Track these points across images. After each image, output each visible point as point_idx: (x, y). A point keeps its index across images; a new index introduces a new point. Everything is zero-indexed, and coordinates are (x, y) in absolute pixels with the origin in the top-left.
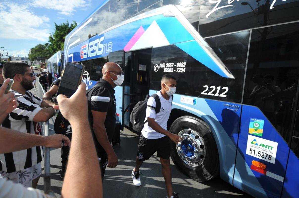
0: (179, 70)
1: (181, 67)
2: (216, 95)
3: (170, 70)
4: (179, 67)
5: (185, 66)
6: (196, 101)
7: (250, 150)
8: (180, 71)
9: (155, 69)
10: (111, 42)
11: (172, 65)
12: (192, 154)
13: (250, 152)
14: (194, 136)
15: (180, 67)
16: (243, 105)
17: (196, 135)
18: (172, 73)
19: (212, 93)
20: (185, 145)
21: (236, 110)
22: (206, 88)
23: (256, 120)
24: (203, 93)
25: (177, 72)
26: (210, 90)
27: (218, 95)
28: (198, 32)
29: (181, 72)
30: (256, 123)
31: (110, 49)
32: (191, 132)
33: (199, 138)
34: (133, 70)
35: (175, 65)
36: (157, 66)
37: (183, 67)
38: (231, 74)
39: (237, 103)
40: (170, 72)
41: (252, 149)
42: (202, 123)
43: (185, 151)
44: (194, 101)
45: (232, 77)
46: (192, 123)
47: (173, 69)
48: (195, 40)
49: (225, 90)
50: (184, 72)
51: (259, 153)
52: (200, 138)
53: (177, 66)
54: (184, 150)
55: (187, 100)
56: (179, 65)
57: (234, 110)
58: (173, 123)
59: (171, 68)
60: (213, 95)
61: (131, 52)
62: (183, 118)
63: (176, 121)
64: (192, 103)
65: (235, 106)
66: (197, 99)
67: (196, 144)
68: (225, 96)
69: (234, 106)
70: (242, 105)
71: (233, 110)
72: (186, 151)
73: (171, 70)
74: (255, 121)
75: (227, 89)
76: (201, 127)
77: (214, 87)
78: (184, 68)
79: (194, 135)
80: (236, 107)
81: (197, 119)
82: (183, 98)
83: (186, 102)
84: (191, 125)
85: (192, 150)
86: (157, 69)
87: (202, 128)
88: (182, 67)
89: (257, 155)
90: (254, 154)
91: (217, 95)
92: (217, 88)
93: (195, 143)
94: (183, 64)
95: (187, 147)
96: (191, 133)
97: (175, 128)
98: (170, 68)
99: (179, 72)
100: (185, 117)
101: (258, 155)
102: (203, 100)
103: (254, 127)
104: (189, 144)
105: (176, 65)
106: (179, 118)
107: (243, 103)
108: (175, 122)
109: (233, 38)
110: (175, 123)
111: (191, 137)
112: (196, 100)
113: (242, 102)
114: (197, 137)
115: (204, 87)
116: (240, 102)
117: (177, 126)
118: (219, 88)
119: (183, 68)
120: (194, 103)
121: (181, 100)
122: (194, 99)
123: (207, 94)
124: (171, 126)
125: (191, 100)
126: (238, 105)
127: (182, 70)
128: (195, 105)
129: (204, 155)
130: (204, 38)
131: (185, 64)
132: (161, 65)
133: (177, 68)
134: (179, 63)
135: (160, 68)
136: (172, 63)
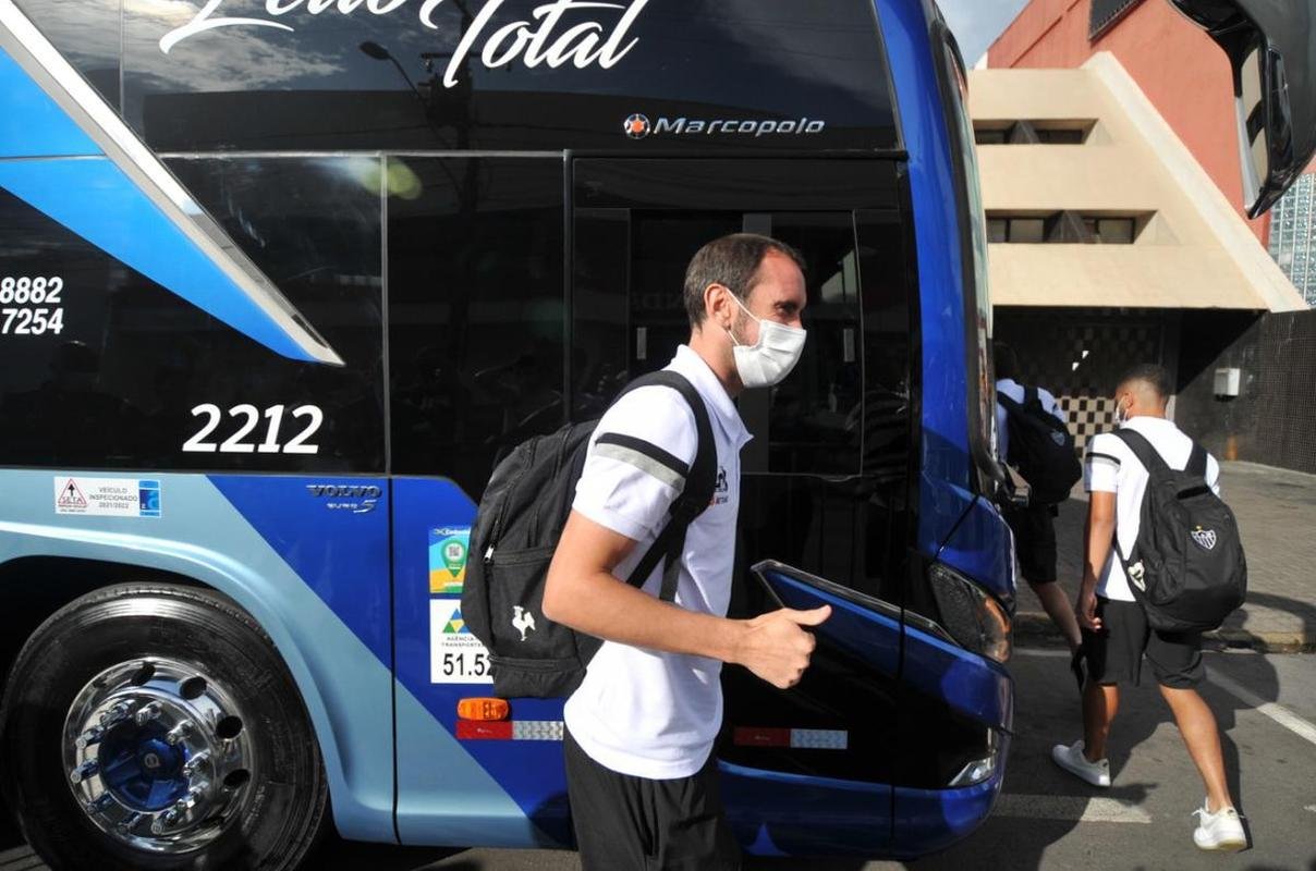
0: (16, 321)
1: (30, 305)
2: (262, 448)
4: (14, 305)
5: (58, 300)
6: (156, 495)
7: (443, 662)
8: (29, 326)
12: (175, 789)
13: (445, 672)
14: (176, 688)
15: (19, 300)
16: (394, 477)
17: (187, 678)
19: (243, 441)
20: (126, 757)
21: (366, 507)
22: (205, 417)
23: (451, 532)
24: (192, 445)
25: (6, 330)
26: (229, 426)
27: (278, 446)
29: (37, 332)
30: (452, 545)
32: (154, 670)
33: (205, 687)
37: (43, 305)
38: (325, 343)
39: (370, 474)
41: (450, 655)
43: (128, 789)
44: (145, 497)
45: (328, 356)
46: (153, 620)
48: (105, 155)
49: (307, 419)
50: (57, 332)
51: (477, 663)
52: (213, 686)
54: (121, 784)
55: (98, 497)
56: (15, 289)
57: (359, 508)
60: (249, 448)
62: (91, 605)
63: (44, 632)
64: (134, 509)
65: (363, 487)
66: (162, 480)
67: (190, 724)
68: (313, 449)
69: (359, 489)
70: (390, 481)
71: (354, 506)
72: (139, 784)
74: (449, 536)
75: (317, 414)
77: (251, 411)
78: (52, 308)
79: (174, 680)
80: (365, 490)
82: (71, 488)
83: (93, 509)
84: (147, 630)
85: (173, 769)
87: (213, 634)
88: (36, 301)
89: (473, 673)
90: (462, 673)
91: (270, 446)
92: (267, 415)
93: (184, 726)
94: (43, 286)
95: (137, 763)
96: (156, 674)
97: (43, 673)
99: (20, 330)
100: (100, 598)
101: (476, 672)
102: (199, 482)
103: (447, 562)
104: (154, 741)
106: (62, 612)
107: (394, 471)
108: (36, 639)
110: (41, 647)
111: (162, 694)
112: (159, 489)
113: (388, 465)
114: (192, 689)
115: (196, 411)
116: (381, 469)
117: (58, 661)
118: (276, 413)
119: (45, 311)
120: (147, 508)
121: (57, 497)
122: (142, 484)
123: (218, 447)
124: (14, 669)
125: (125, 490)
126: (372, 483)
127: (43, 320)
128: (152, 514)
129: (245, 767)
130: (161, 156)
131: (55, 284)
133: (6, 311)
134: (16, 280)
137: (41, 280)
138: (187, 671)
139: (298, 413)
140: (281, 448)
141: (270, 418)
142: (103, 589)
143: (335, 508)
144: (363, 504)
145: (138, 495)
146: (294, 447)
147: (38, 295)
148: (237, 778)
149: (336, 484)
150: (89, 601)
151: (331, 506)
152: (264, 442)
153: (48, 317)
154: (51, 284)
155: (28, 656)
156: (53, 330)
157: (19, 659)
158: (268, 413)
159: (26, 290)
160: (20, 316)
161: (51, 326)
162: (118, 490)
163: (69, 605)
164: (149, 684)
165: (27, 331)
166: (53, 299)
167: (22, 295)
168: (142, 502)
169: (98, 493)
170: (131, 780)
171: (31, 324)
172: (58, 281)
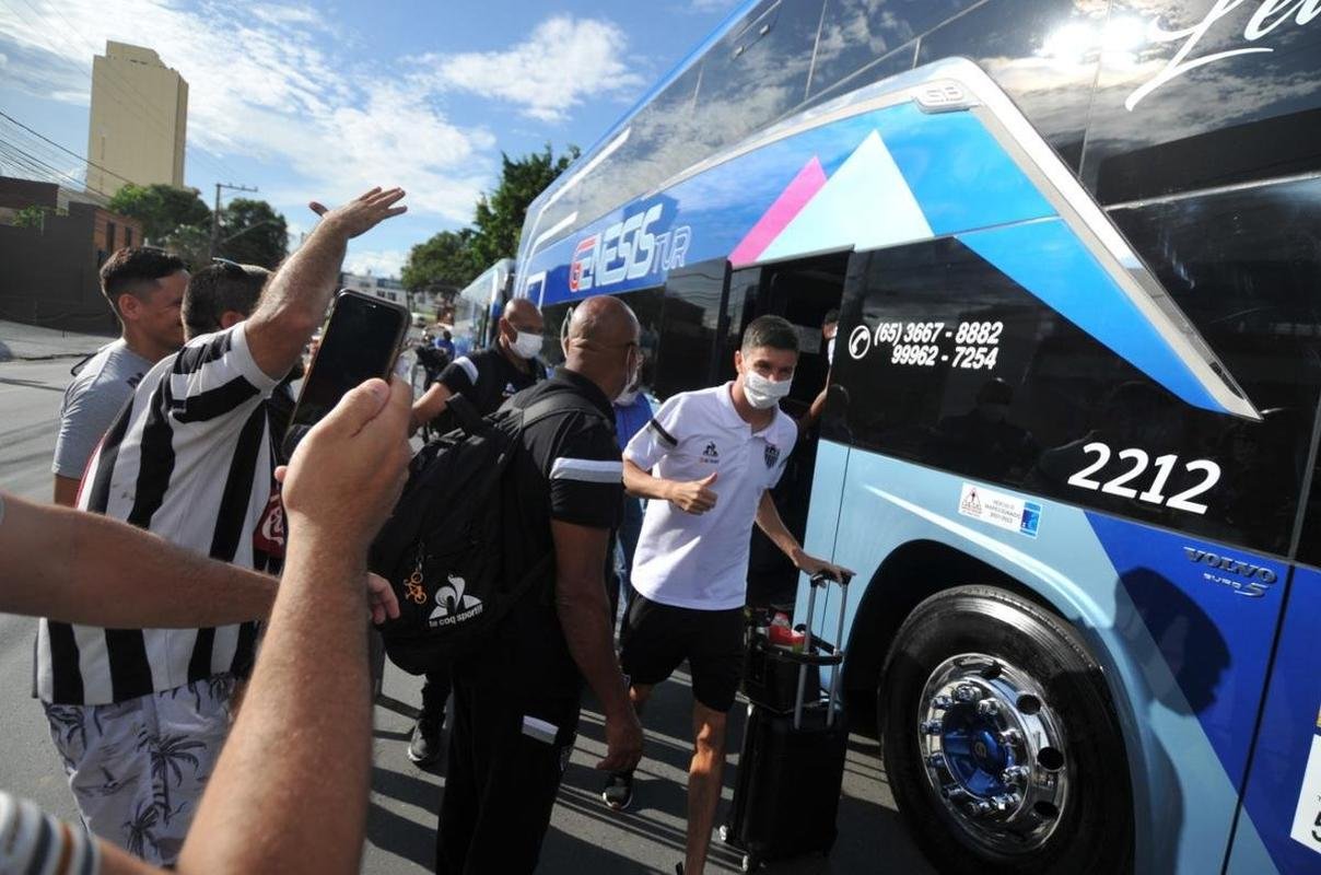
1: (976, 345)
2: (1145, 496)
3: (923, 357)
4: (965, 344)
5: (996, 341)
6: (1037, 517)
8: (971, 362)
9: (853, 349)
11: (934, 330)
12: (992, 785)
14: (1015, 697)
15: (970, 341)
16: (1298, 565)
17: (1024, 693)
18: (929, 367)
19: (1126, 485)
20: (962, 734)
21: (1251, 591)
22: (1095, 456)
24: (1077, 480)
25: (955, 364)
26: (1115, 468)
27: (1162, 498)
28: (1079, 178)
29: (977, 366)
32: (1000, 672)
33: (1039, 709)
35: (949, 334)
36: (866, 335)
37: (985, 345)
38: (1242, 393)
39: (1265, 553)
40: (920, 363)
43: (958, 762)
44: (1027, 517)
45: (1244, 408)
46: (1009, 628)
47: (935, 349)
48: (1058, 215)
49: (1201, 475)
50: (990, 367)
52: (1045, 710)
53: (958, 340)
54: (954, 754)
55: (993, 508)
56: (968, 332)
57: (1241, 589)
58: (914, 611)
59: (930, 344)
60: (1130, 493)
61: (759, 269)
62: (966, 596)
63: (931, 603)
64: (1016, 525)
65: (1253, 567)
66: (1046, 507)
67: (1018, 735)
68: (1201, 509)
69: (1247, 567)
70: (1292, 569)
71: (1237, 585)
72: (967, 763)
73: (929, 355)
75: (1214, 471)
76: (1056, 655)
77: (1142, 458)
78: (990, 347)
79: (1015, 689)
80: (1256, 570)
81: (1036, 611)
82: (974, 495)
83: (985, 517)
84: (1002, 635)
85: (995, 766)
86: (862, 345)
88: (980, 341)
91: (1153, 496)
92: (1157, 464)
93: (1013, 734)
94: (989, 329)
95: (970, 745)
96: (1001, 676)
97: (922, 636)
98: (921, 344)
99: (966, 364)
100: (974, 592)
102: (1075, 515)
104: (986, 734)
105: (955, 332)
106: (945, 593)
107: (1299, 558)
108: (924, 607)
109: (1269, 207)
110: (925, 615)
111: (1000, 696)
112: (1040, 513)
113: (1294, 548)
114: (1028, 705)
115: (1088, 448)
116: (1282, 551)
117: (933, 630)
118: (1167, 463)
119: (985, 350)
120: (1027, 527)
121: (962, 500)
122: (1028, 505)
123: (1101, 487)
124: (905, 623)
125: (1012, 507)
126: (1267, 565)
127: (983, 356)
128: (1031, 534)
129: (1056, 804)
130: (1107, 209)
131: (997, 328)
132: (884, 331)
133: (958, 349)
134: (970, 324)
135: (876, 343)
136: (937, 325)
137: (988, 324)
138: (1028, 686)
139: (1191, 466)
140: (1165, 501)
141: (1160, 467)
142: (978, 586)
143: (1211, 580)
144: (1249, 586)
145: (1022, 514)
146: (1178, 502)
147: (983, 337)
148: (1047, 810)
149: (1221, 554)
150: (965, 592)
151: (1208, 576)
152: (1147, 490)
154: (993, 329)
155: (915, 618)
156: (987, 366)
157: (909, 617)
158: (1159, 461)
159: (975, 332)
160: (967, 353)
161: (987, 362)
162: (1007, 506)
163: (953, 589)
164: (992, 681)
165: (969, 366)
166: (993, 340)
167: (972, 337)
168: (1024, 521)
169: (992, 504)
170: (962, 756)
171: (973, 360)
172: (999, 325)
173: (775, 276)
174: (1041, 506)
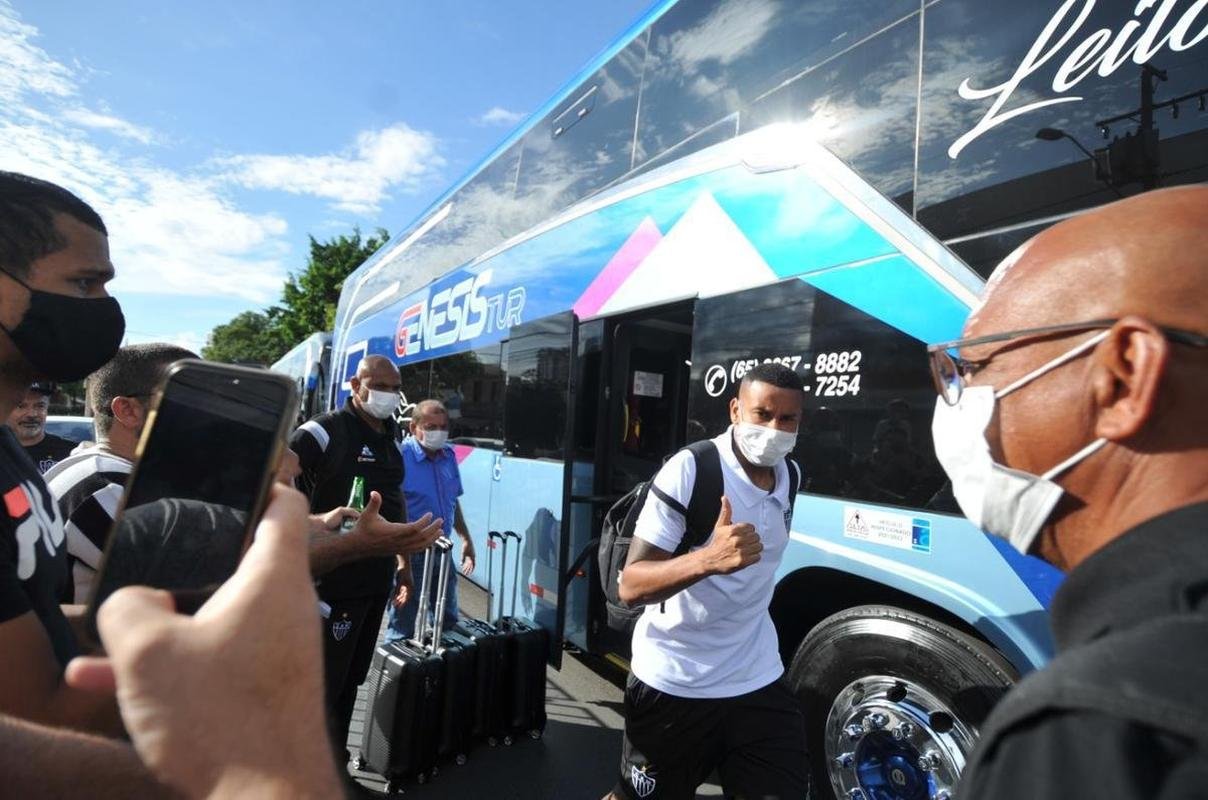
0: (826, 386)
1: (837, 374)
4: (825, 374)
5: (857, 369)
6: (927, 532)
8: (834, 390)
9: (710, 388)
10: (521, 288)
14: (926, 717)
15: (830, 371)
17: (937, 711)
20: (876, 763)
25: (818, 393)
28: (914, 217)
29: (840, 393)
31: (513, 313)
32: (905, 693)
33: (952, 726)
34: (607, 392)
35: (807, 366)
36: (721, 373)
37: (846, 373)
42: (964, 647)
43: (874, 793)
44: (917, 533)
48: (899, 252)
50: (855, 393)
52: (960, 727)
53: (818, 371)
54: (870, 787)
55: (880, 528)
56: (827, 362)
58: (805, 640)
61: (603, 321)
62: (859, 618)
63: (821, 630)
64: (907, 542)
66: (934, 521)
67: (938, 756)
72: (884, 793)
76: (962, 667)
78: (852, 375)
79: (924, 710)
81: (934, 624)
82: (857, 517)
83: (873, 537)
84: (904, 653)
85: (918, 792)
86: (718, 383)
88: (841, 370)
93: (933, 755)
94: (847, 359)
95: (885, 773)
96: (908, 697)
97: (819, 666)
99: (829, 393)
100: (865, 614)
104: (902, 759)
105: (814, 363)
106: (835, 617)
108: (815, 635)
110: (818, 642)
111: (910, 718)
112: (930, 528)
114: (941, 723)
117: (830, 657)
119: (847, 378)
120: (918, 543)
121: (846, 523)
122: (917, 521)
124: (797, 654)
125: (900, 525)
127: (845, 385)
128: (923, 550)
130: (947, 243)
131: (856, 357)
132: (740, 368)
133: (819, 379)
134: (828, 355)
135: (733, 381)
136: (794, 359)
137: (846, 354)
138: (936, 704)
142: (861, 608)
145: (911, 531)
147: (842, 366)
150: (856, 614)
153: (849, 382)
154: (852, 357)
155: (808, 647)
156: (851, 392)
157: (801, 647)
159: (834, 363)
160: (829, 382)
161: (850, 388)
162: (895, 524)
164: (900, 703)
165: (833, 394)
166: (853, 368)
167: (831, 367)
168: (914, 537)
169: (877, 524)
170: (878, 788)
171: (836, 388)
172: (858, 354)
173: (618, 326)
174: (930, 520)
